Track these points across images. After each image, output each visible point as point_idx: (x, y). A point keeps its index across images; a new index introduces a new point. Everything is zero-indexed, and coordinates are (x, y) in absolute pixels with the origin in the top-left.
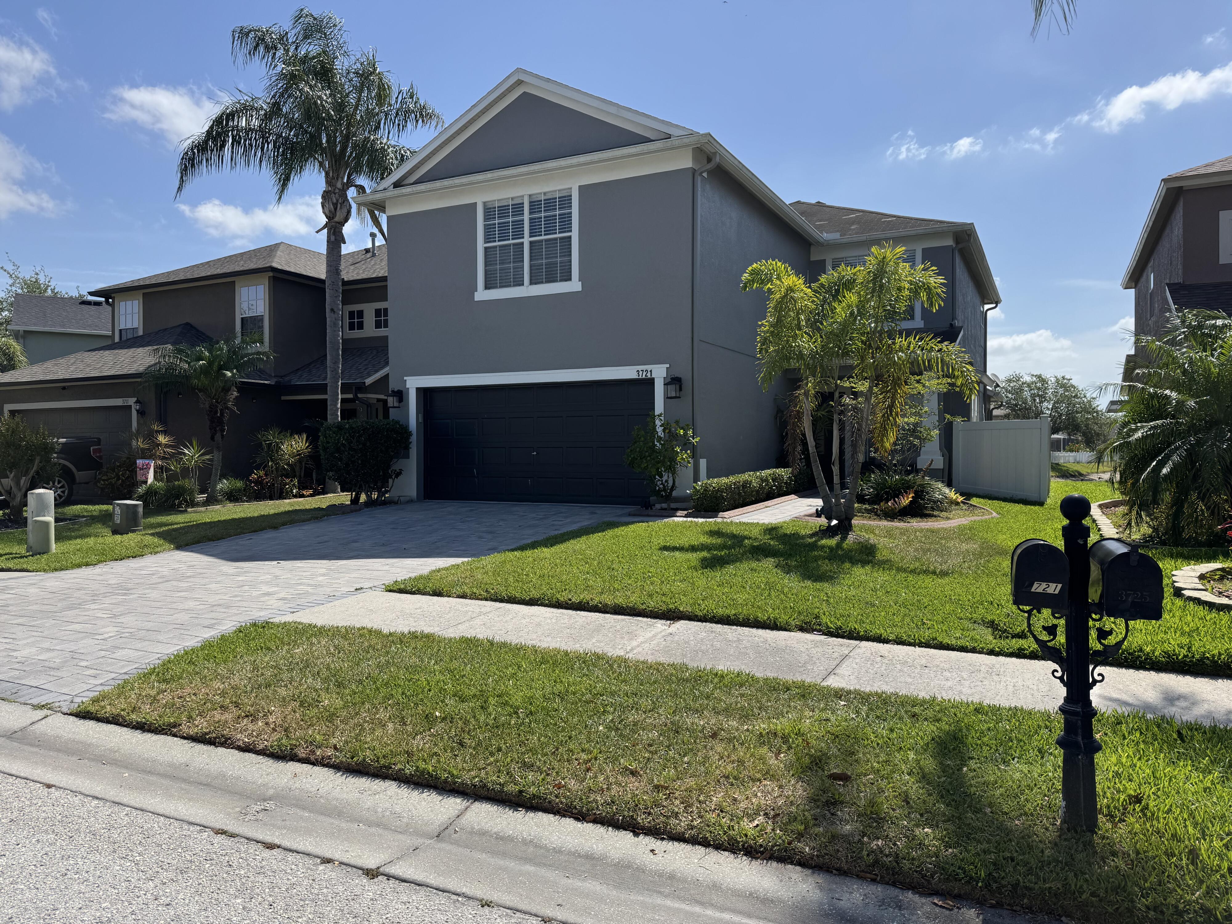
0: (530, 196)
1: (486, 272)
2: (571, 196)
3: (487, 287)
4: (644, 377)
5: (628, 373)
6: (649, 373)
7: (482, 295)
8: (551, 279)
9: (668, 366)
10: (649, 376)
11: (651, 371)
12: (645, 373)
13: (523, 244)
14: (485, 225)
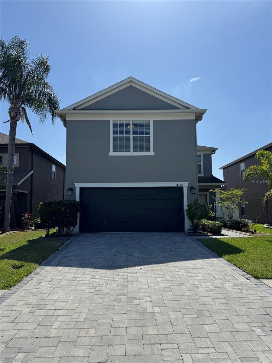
0: (133, 121)
1: (114, 145)
2: (150, 123)
3: (114, 151)
4: (179, 186)
5: (174, 184)
6: (181, 185)
7: (112, 153)
8: (141, 150)
9: (189, 183)
10: (181, 186)
11: (182, 184)
12: (180, 185)
13: (130, 137)
14: (113, 129)
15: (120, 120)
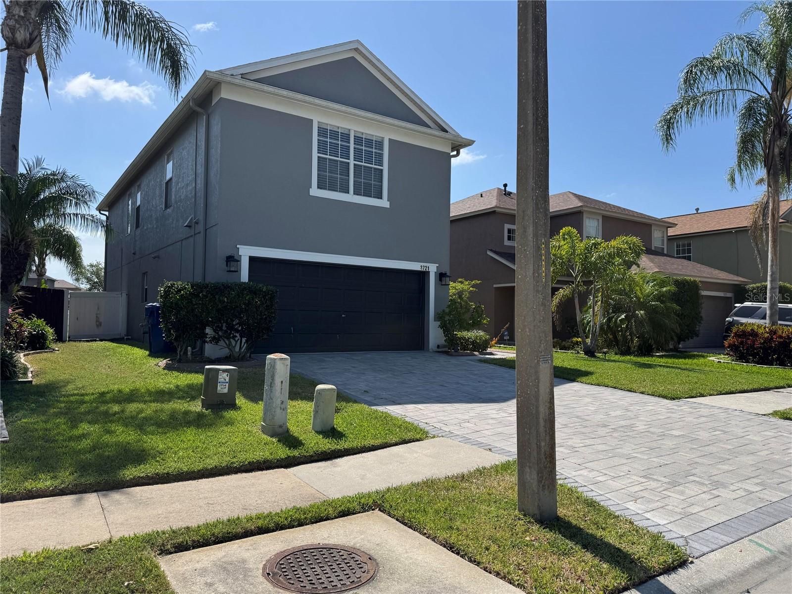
0: (353, 131)
1: (318, 175)
2: (383, 142)
3: (319, 187)
4: (424, 270)
5: (416, 266)
6: (427, 268)
7: (315, 191)
9: (438, 265)
13: (348, 163)
14: (318, 140)
15: (331, 124)
